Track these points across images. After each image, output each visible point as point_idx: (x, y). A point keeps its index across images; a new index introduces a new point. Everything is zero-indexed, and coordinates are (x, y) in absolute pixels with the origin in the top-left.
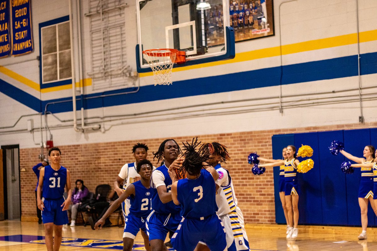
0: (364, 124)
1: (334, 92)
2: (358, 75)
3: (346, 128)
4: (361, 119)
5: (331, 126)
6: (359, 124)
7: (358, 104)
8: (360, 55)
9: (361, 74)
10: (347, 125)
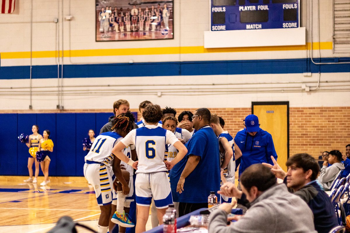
0: (33, 110)
1: (11, 88)
2: (30, 78)
3: (19, 112)
4: (31, 107)
5: (9, 111)
6: (29, 110)
7: (29, 97)
8: (32, 66)
9: (32, 78)
10: (20, 111)
